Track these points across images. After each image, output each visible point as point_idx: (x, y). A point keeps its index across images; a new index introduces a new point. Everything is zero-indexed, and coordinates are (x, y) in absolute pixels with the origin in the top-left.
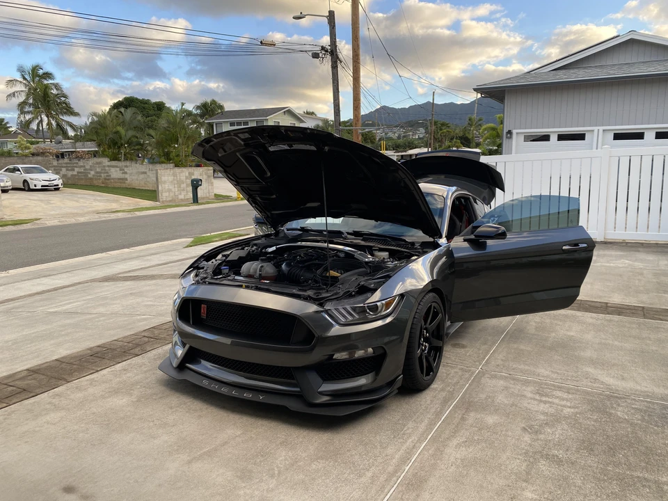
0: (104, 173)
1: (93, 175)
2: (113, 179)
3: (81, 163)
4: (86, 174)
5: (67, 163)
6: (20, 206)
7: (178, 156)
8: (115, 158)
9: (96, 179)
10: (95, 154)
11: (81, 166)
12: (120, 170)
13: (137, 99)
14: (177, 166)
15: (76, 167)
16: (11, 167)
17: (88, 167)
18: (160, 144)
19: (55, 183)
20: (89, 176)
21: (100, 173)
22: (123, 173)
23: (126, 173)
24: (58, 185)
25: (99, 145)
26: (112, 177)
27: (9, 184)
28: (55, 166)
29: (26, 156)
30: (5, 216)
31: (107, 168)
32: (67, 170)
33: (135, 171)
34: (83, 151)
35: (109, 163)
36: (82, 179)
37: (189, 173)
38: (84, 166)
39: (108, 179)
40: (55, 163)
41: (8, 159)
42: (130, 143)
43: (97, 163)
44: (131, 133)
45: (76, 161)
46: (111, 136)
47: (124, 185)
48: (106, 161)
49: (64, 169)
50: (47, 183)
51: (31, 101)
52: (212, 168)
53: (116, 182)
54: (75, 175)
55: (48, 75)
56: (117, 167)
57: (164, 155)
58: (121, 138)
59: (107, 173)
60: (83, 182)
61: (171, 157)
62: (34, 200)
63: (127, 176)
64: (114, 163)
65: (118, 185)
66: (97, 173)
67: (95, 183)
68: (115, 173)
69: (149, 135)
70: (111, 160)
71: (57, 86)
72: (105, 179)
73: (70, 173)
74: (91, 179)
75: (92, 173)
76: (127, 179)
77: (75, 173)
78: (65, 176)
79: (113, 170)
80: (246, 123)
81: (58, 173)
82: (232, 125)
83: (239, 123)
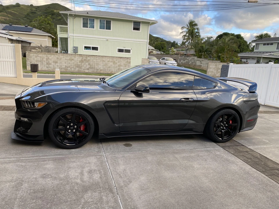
0: (194, 63)
1: (191, 63)
2: (197, 65)
3: (188, 58)
4: (188, 62)
5: (183, 58)
8: (200, 57)
9: (192, 65)
10: (194, 55)
12: (200, 62)
15: (186, 60)
17: (189, 60)
18: (217, 52)
19: (174, 65)
20: (190, 63)
23: (202, 63)
25: (196, 52)
26: (197, 64)
28: (180, 59)
29: (173, 55)
31: (196, 61)
32: (183, 61)
33: (205, 63)
34: (190, 54)
35: (197, 59)
39: (195, 65)
40: (180, 58)
41: (167, 55)
42: (206, 51)
43: (193, 59)
44: (207, 47)
45: (186, 57)
46: (199, 48)
47: (200, 68)
48: (196, 58)
49: (182, 60)
50: (171, 65)
51: (187, 35)
53: (198, 67)
54: (185, 63)
55: (196, 25)
56: (199, 60)
57: (218, 57)
58: (203, 49)
59: (196, 63)
60: (187, 66)
61: (220, 58)
63: (202, 65)
64: (199, 59)
65: (198, 68)
66: (192, 62)
67: (191, 66)
68: (198, 63)
70: (198, 58)
71: (198, 29)
72: (194, 65)
73: (184, 62)
75: (191, 62)
76: (201, 66)
77: (185, 62)
78: (182, 63)
79: (197, 62)
80: (272, 44)
81: (180, 62)
82: (264, 44)
83: (268, 44)
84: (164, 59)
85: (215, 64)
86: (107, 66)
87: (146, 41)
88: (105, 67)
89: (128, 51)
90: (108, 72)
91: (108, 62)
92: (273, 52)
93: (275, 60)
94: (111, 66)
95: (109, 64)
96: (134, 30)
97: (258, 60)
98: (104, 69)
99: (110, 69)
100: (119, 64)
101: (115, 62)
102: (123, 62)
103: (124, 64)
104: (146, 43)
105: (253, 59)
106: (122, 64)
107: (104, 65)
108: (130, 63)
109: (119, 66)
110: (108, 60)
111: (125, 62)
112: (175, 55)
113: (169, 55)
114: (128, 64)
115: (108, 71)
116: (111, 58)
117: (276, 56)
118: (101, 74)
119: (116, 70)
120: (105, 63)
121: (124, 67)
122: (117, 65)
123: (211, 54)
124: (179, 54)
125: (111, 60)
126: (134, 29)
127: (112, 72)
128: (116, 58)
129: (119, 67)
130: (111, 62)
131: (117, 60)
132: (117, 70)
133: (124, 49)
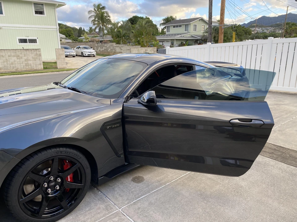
0: (114, 49)
1: (110, 51)
2: (117, 52)
3: (105, 45)
4: (107, 50)
5: (100, 45)
6: (75, 63)
7: (143, 42)
8: (118, 43)
9: (111, 52)
10: (111, 41)
11: (106, 47)
12: (120, 48)
13: (138, 17)
14: (142, 47)
15: (104, 47)
16: (78, 46)
17: (108, 47)
18: (136, 36)
19: (93, 53)
20: (109, 51)
21: (112, 49)
22: (121, 50)
23: (122, 50)
24: (94, 55)
25: (113, 37)
27: (75, 54)
28: (97, 47)
29: (87, 42)
30: (67, 67)
31: (115, 47)
32: (101, 48)
33: (125, 49)
34: (107, 40)
35: (115, 45)
36: (106, 52)
37: (145, 50)
38: (107, 47)
39: (115, 52)
40: (96, 45)
41: (81, 43)
42: (124, 36)
43: (111, 45)
44: (124, 32)
45: (103, 44)
46: (117, 33)
48: (114, 44)
49: (99, 48)
50: (90, 54)
51: (97, 19)
52: (156, 48)
55: (103, 8)
56: (118, 47)
57: (137, 42)
58: (120, 34)
59: (115, 49)
61: (140, 42)
62: (82, 61)
64: (118, 45)
66: (111, 49)
69: (132, 32)
70: (116, 44)
71: (106, 12)
72: (114, 52)
73: (102, 49)
74: (109, 52)
75: (110, 49)
76: (122, 52)
77: (103, 49)
78: (100, 50)
79: (117, 48)
80: (180, 26)
81: (97, 49)
82: (174, 27)
83: (177, 26)
84: (79, 47)
85: (137, 49)
86: (9, 62)
87: (55, 27)
88: (5, 63)
89: (33, 41)
90: (12, 70)
91: (9, 56)
92: (183, 34)
93: (186, 41)
94: (15, 61)
95: (11, 59)
96: (36, 14)
97: (172, 43)
98: (5, 67)
99: (14, 65)
100: (25, 58)
101: (19, 56)
102: (31, 56)
103: (33, 58)
104: (56, 30)
105: (167, 41)
106: (30, 58)
107: (4, 62)
108: (40, 55)
109: (27, 60)
110: (9, 54)
111: (33, 55)
112: (90, 43)
113: (83, 43)
114: (38, 57)
115: (12, 68)
116: (12, 51)
117: (186, 37)
118: (2, 74)
119: (22, 67)
120: (4, 59)
121: (34, 61)
122: (23, 60)
123: (129, 39)
124: (94, 41)
125: (13, 54)
126: (37, 12)
127: (18, 69)
128: (20, 51)
129: (26, 62)
130: (14, 56)
131: (21, 54)
132: (24, 66)
133: (28, 38)
